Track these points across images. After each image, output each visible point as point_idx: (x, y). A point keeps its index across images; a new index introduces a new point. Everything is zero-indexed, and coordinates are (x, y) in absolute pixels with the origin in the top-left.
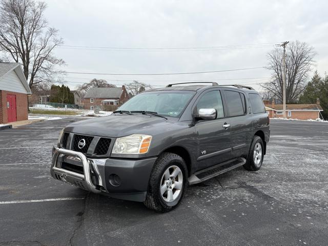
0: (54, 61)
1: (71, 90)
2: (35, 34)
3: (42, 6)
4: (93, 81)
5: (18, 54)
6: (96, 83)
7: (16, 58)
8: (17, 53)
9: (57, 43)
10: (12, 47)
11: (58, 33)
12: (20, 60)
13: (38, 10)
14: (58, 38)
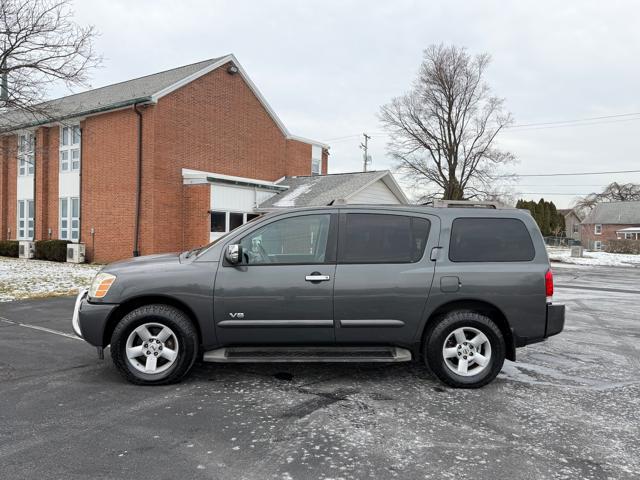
0: (497, 157)
1: (558, 208)
2: (467, 114)
3: (482, 62)
4: (610, 188)
5: (441, 151)
6: (617, 192)
7: (437, 158)
8: (439, 150)
9: (504, 122)
10: (433, 140)
11: (504, 104)
12: (444, 162)
13: (475, 71)
14: (505, 113)
